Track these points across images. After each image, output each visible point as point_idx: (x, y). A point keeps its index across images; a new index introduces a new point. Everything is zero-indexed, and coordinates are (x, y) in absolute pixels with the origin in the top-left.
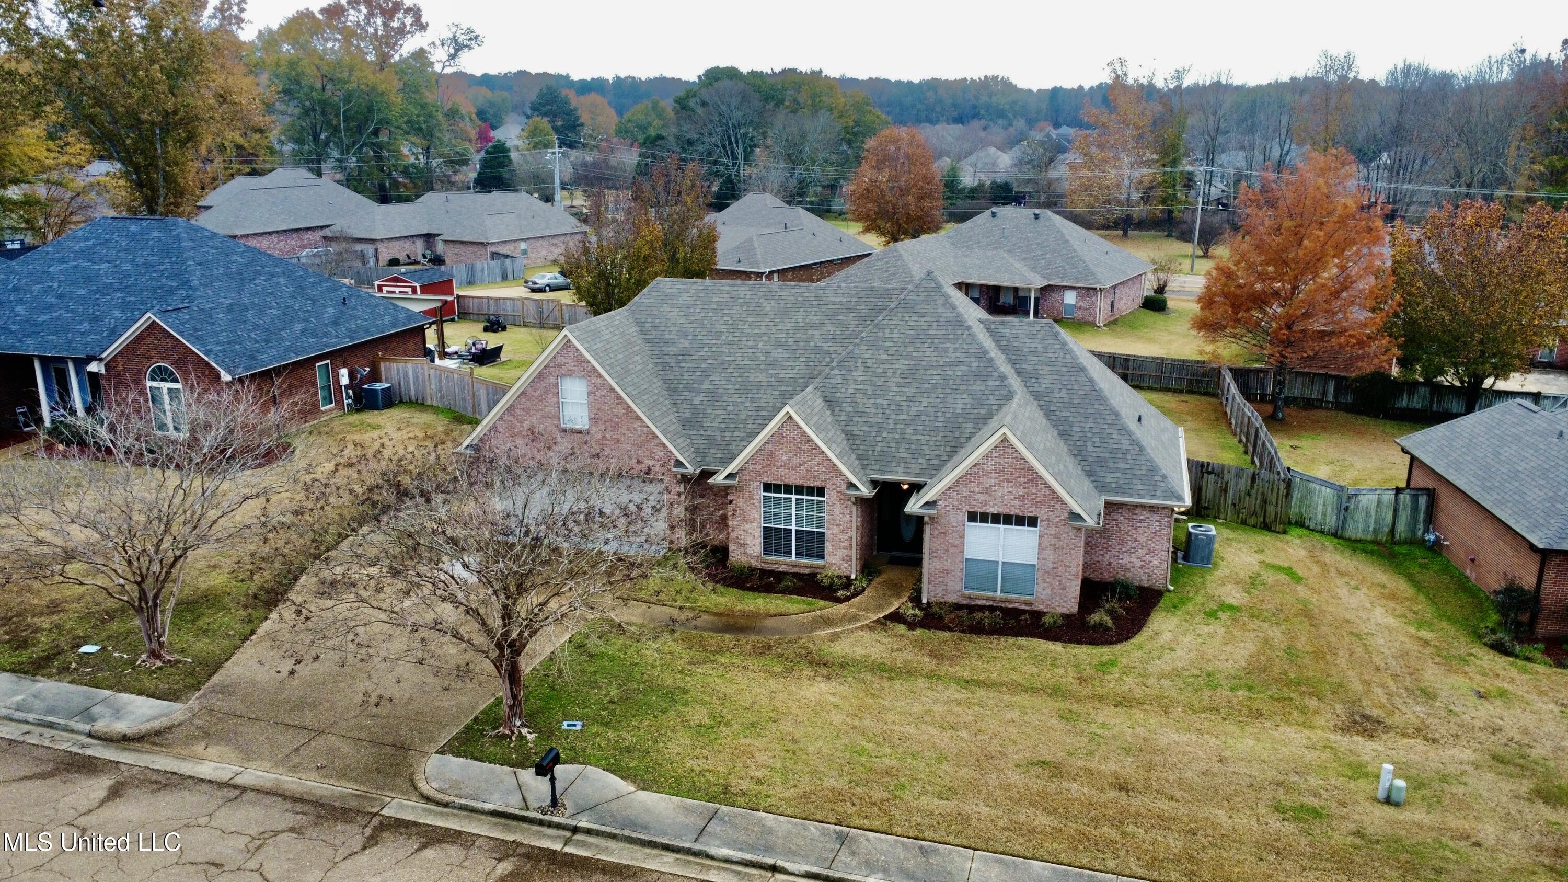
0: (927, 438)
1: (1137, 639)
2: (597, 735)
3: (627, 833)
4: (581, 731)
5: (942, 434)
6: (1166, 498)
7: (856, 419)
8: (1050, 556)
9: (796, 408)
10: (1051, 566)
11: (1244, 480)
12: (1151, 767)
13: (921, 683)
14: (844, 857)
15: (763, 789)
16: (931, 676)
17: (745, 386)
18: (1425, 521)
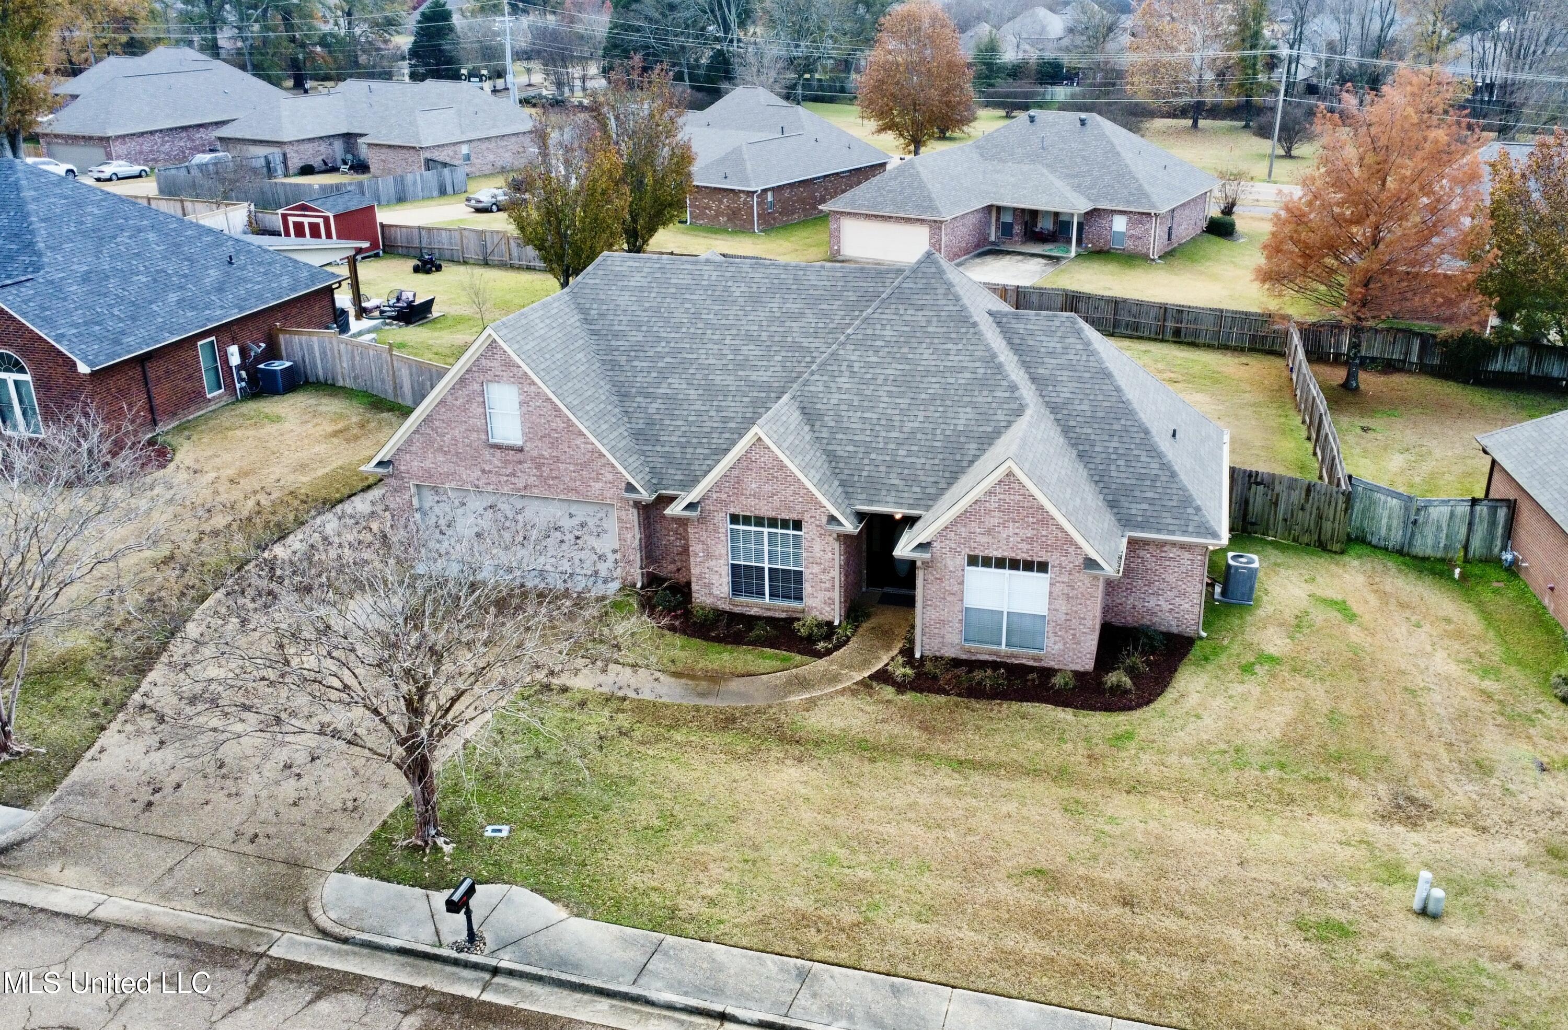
0: (923, 460)
1: (1161, 703)
2: (526, 843)
3: (555, 974)
4: (508, 838)
5: (940, 456)
6: (1198, 534)
7: (840, 436)
8: (1063, 607)
9: (766, 428)
10: (1064, 617)
11: (1297, 492)
12: (1162, 874)
13: (908, 765)
14: (804, 999)
15: (716, 912)
16: (921, 756)
17: (711, 391)
18: (1503, 536)
